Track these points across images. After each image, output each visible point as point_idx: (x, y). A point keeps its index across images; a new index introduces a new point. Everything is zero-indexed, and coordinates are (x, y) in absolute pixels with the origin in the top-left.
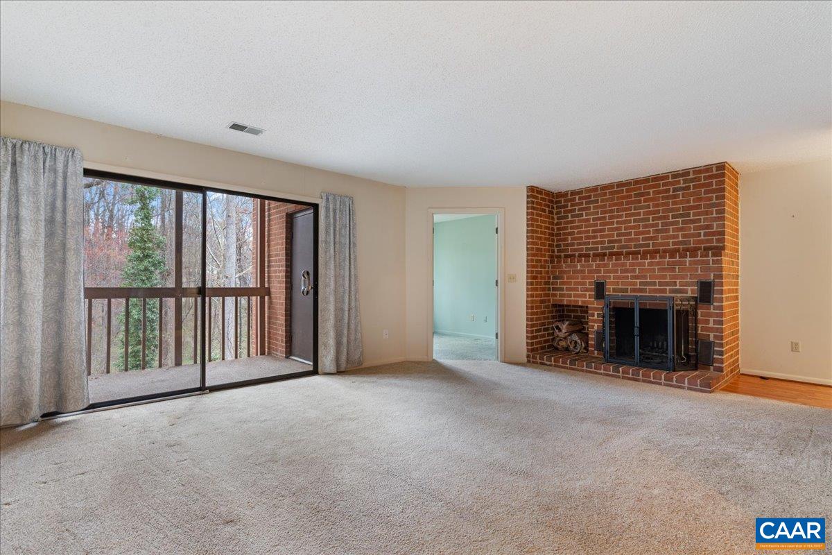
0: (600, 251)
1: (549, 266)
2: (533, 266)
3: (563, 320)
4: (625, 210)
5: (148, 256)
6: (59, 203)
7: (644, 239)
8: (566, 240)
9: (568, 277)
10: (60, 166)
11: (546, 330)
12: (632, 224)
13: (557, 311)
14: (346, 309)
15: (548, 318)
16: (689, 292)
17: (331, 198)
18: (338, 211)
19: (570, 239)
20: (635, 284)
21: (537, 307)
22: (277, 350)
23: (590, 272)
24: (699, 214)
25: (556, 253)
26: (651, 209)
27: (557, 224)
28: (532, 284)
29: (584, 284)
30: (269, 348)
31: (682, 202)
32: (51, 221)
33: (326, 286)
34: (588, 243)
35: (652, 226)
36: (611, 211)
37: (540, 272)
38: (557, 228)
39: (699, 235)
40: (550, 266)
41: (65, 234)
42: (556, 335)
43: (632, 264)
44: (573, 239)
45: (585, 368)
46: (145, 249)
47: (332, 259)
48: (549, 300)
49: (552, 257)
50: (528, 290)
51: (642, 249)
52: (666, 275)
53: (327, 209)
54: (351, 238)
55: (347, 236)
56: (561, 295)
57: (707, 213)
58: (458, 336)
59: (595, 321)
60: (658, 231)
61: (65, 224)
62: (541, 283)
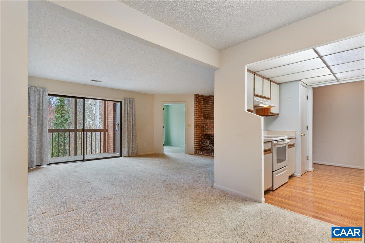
1: (203, 121)
2: (196, 121)
3: (208, 140)
5: (62, 116)
6: (41, 104)
8: (209, 112)
9: (209, 125)
10: (41, 93)
11: (203, 143)
13: (206, 136)
14: (132, 135)
15: (203, 139)
17: (126, 99)
18: (129, 104)
21: (198, 135)
22: (110, 151)
27: (207, 107)
28: (196, 127)
30: (108, 150)
32: (39, 109)
33: (125, 128)
37: (200, 123)
41: (43, 113)
42: (206, 145)
44: (211, 112)
46: (62, 113)
47: (127, 119)
48: (204, 133)
49: (205, 118)
50: (195, 129)
53: (125, 103)
54: (133, 112)
55: (132, 112)
56: (207, 131)
58: (179, 146)
61: (43, 110)
62: (200, 127)
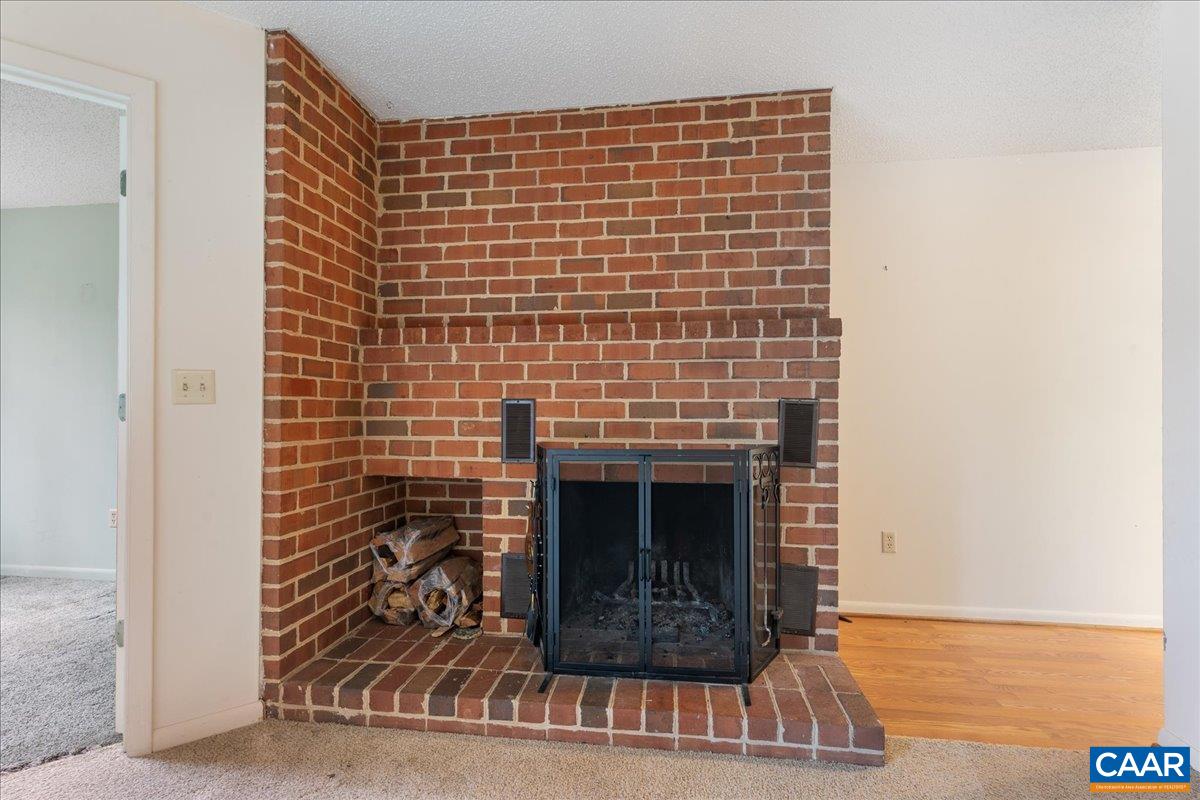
0: (514, 312)
1: (356, 353)
2: (289, 344)
3: (402, 523)
4: (586, 194)
7: (637, 282)
8: (412, 272)
9: (420, 391)
11: (344, 567)
12: (605, 237)
13: (382, 498)
15: (352, 524)
16: (759, 433)
19: (424, 271)
20: (616, 411)
21: (308, 497)
23: (490, 372)
24: (772, 222)
25: (380, 314)
26: (655, 198)
27: (386, 221)
28: (286, 410)
29: (472, 410)
31: (730, 186)
34: (480, 287)
35: (658, 245)
36: (549, 195)
37: (326, 370)
38: (384, 235)
39: (771, 278)
40: (362, 350)
42: (377, 577)
43: (612, 352)
44: (434, 271)
45: (485, 720)
48: (357, 467)
49: (367, 323)
50: (268, 434)
51: (629, 311)
52: (701, 385)
56: (397, 447)
57: (789, 221)
59: (502, 527)
60: (671, 262)
62: (324, 408)
